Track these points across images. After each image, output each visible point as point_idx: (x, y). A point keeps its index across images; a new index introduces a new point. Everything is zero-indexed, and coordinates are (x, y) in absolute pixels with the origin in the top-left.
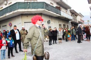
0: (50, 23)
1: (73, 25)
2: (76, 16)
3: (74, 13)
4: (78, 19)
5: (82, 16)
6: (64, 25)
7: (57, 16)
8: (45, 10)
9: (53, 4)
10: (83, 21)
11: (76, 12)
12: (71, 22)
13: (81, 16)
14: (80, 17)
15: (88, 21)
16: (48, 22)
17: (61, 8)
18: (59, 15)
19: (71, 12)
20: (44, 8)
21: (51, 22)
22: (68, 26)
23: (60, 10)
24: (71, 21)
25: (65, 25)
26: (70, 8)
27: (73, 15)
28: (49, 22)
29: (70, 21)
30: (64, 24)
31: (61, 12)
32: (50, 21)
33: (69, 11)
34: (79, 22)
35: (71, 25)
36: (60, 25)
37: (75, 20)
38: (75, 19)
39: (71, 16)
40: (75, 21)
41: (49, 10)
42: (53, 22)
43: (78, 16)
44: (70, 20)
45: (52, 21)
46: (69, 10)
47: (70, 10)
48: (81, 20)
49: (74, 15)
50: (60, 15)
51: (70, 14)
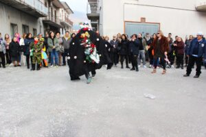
1: (49, 28)
2: (57, 8)
4: (61, 16)
5: (69, 10)
6: (25, 27)
10: (71, 23)
12: (43, 21)
14: (64, 12)
22: (35, 30)
24: (44, 18)
25: (28, 27)
27: (49, 4)
29: (41, 19)
30: (24, 23)
34: (62, 23)
35: (42, 29)
37: (54, 18)
38: (54, 14)
39: (43, 6)
40: (54, 21)
43: (61, 10)
44: (42, 16)
48: (67, 19)
49: (51, 5)
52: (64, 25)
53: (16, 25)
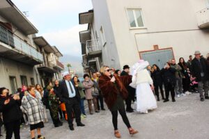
1: (44, 75)
2: (48, 53)
3: (42, 46)
7: (4, 50)
10: (62, 66)
11: (47, 44)
12: (38, 68)
13: (57, 53)
14: (54, 56)
15: (69, 66)
18: (10, 48)
19: (35, 43)
22: (32, 79)
24: (38, 66)
25: (25, 77)
27: (41, 50)
29: (36, 66)
30: (22, 73)
33: (32, 41)
34: (55, 68)
35: (39, 77)
36: (12, 78)
38: (46, 59)
40: (47, 67)
43: (51, 54)
46: (30, 36)
47: (34, 39)
49: (43, 51)
50: (13, 47)
53: (15, 77)
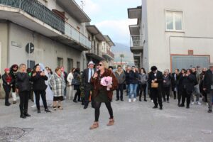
0: (32, 51)
2: (100, 41)
3: (94, 34)
4: (103, 48)
5: (111, 43)
6: (70, 60)
7: (55, 35)
8: (22, 12)
9: (46, 2)
10: (113, 55)
11: (99, 32)
12: (87, 54)
13: (109, 42)
14: (106, 45)
15: (122, 56)
16: (27, 46)
17: (67, 16)
18: (60, 34)
19: (88, 31)
20: (18, 6)
21: (36, 49)
22: (78, 63)
23: (64, 22)
24: (87, 52)
25: (72, 60)
26: (88, 20)
27: (92, 38)
28: (29, 49)
29: (84, 52)
30: (69, 56)
31: (66, 26)
32: (32, 45)
33: (85, 28)
34: (104, 56)
36: (59, 59)
37: (96, 51)
38: (96, 47)
39: (87, 40)
40: (96, 54)
41: (32, 16)
42: (41, 50)
43: (103, 43)
44: (86, 49)
45: (39, 47)
46: (84, 24)
47: (87, 26)
48: (108, 51)
49: (94, 38)
50: (63, 33)
51: (86, 34)
52: (106, 58)
53: (62, 59)
